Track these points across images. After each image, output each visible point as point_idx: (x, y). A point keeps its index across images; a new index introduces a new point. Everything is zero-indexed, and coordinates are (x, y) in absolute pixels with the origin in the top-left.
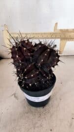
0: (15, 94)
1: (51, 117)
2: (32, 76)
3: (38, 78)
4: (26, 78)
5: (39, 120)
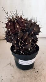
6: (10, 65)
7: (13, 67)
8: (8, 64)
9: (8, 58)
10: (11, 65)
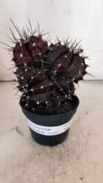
0: (17, 128)
1: (78, 159)
2: (42, 87)
3: (52, 95)
4: (32, 90)
5: (60, 165)
6: (15, 130)
7: (22, 135)
8: (13, 129)
9: (13, 118)
10: (17, 130)
